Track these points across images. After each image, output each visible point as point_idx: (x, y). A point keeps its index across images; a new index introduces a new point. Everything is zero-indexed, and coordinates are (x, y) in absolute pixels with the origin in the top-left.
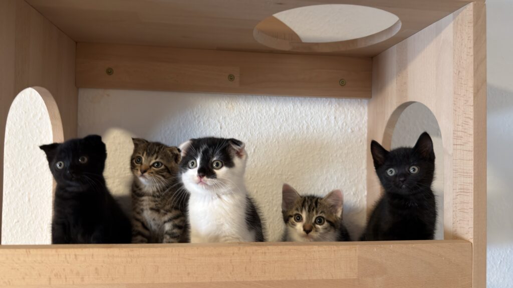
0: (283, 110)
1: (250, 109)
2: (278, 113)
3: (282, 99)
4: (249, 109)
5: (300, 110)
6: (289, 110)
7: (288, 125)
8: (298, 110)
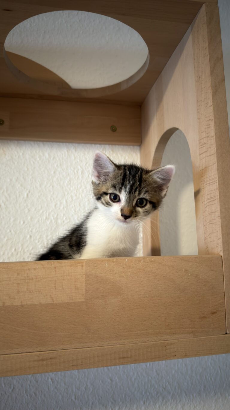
0: (57, 155)
1: (23, 154)
2: (52, 158)
3: (55, 145)
4: (21, 154)
5: (74, 155)
6: (64, 156)
7: (63, 170)
8: (73, 155)
